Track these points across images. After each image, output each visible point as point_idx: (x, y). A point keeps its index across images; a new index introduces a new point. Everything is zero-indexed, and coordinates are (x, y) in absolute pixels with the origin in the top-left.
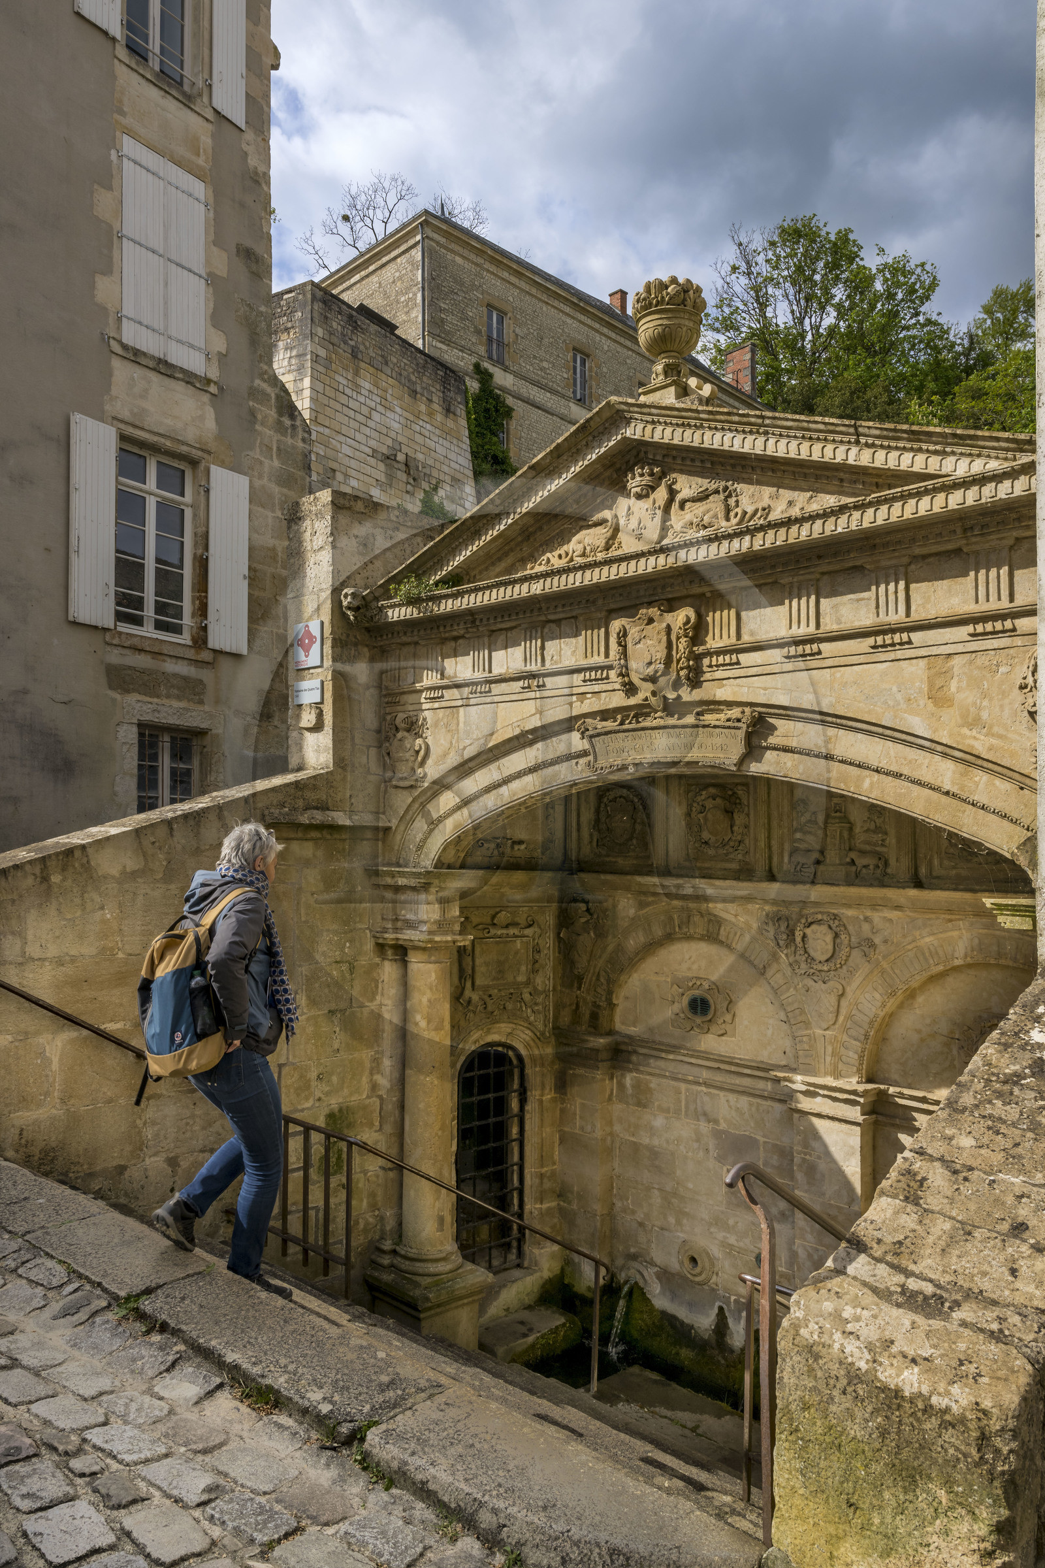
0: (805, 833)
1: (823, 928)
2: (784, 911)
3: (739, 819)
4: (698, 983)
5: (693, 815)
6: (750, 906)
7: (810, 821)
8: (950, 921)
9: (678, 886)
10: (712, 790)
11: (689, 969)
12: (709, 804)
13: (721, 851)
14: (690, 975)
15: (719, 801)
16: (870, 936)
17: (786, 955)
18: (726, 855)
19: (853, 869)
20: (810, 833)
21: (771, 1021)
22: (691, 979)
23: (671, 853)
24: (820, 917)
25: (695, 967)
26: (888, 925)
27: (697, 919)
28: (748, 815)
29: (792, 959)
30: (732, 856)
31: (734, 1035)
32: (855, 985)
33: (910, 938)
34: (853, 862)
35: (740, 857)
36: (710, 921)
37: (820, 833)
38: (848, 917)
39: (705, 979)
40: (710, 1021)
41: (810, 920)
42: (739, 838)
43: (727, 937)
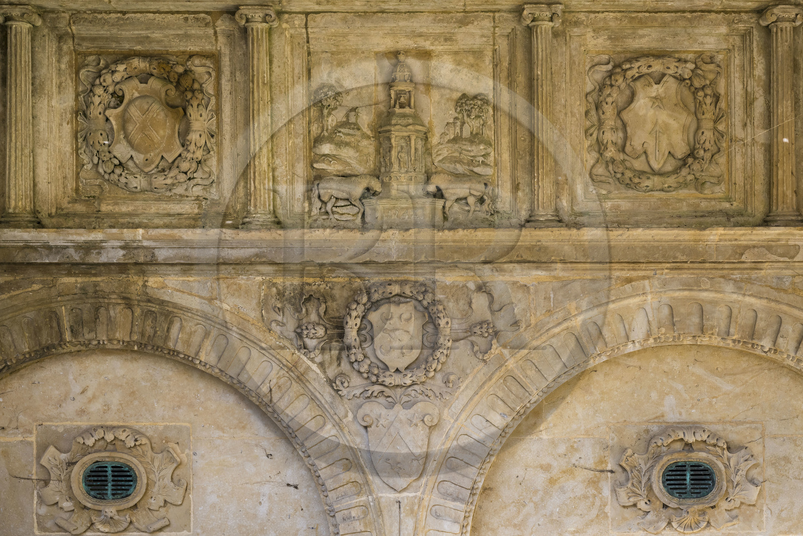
0: (340, 144)
1: (405, 310)
2: (315, 284)
3: (200, 120)
4: (110, 437)
5: (95, 111)
6: (242, 280)
7: (346, 124)
8: (629, 281)
9: (88, 248)
10: (139, 64)
11: (82, 412)
12: (132, 90)
13: (160, 181)
14: (84, 423)
15: (154, 83)
16: (488, 316)
17: (322, 365)
18: (170, 188)
19: (440, 203)
20: (347, 144)
21: (266, 489)
22: (90, 431)
23: (42, 186)
24: (396, 289)
25: (96, 407)
26: (520, 295)
27: (117, 312)
28: (218, 111)
29: (332, 372)
30: (179, 190)
31: (186, 527)
32: (458, 405)
33: (560, 315)
34: (439, 194)
35: (197, 191)
36: (148, 314)
37: (368, 146)
38: (445, 288)
39: (124, 428)
40: (135, 506)
41: (376, 297)
42: (199, 154)
43: (188, 343)
